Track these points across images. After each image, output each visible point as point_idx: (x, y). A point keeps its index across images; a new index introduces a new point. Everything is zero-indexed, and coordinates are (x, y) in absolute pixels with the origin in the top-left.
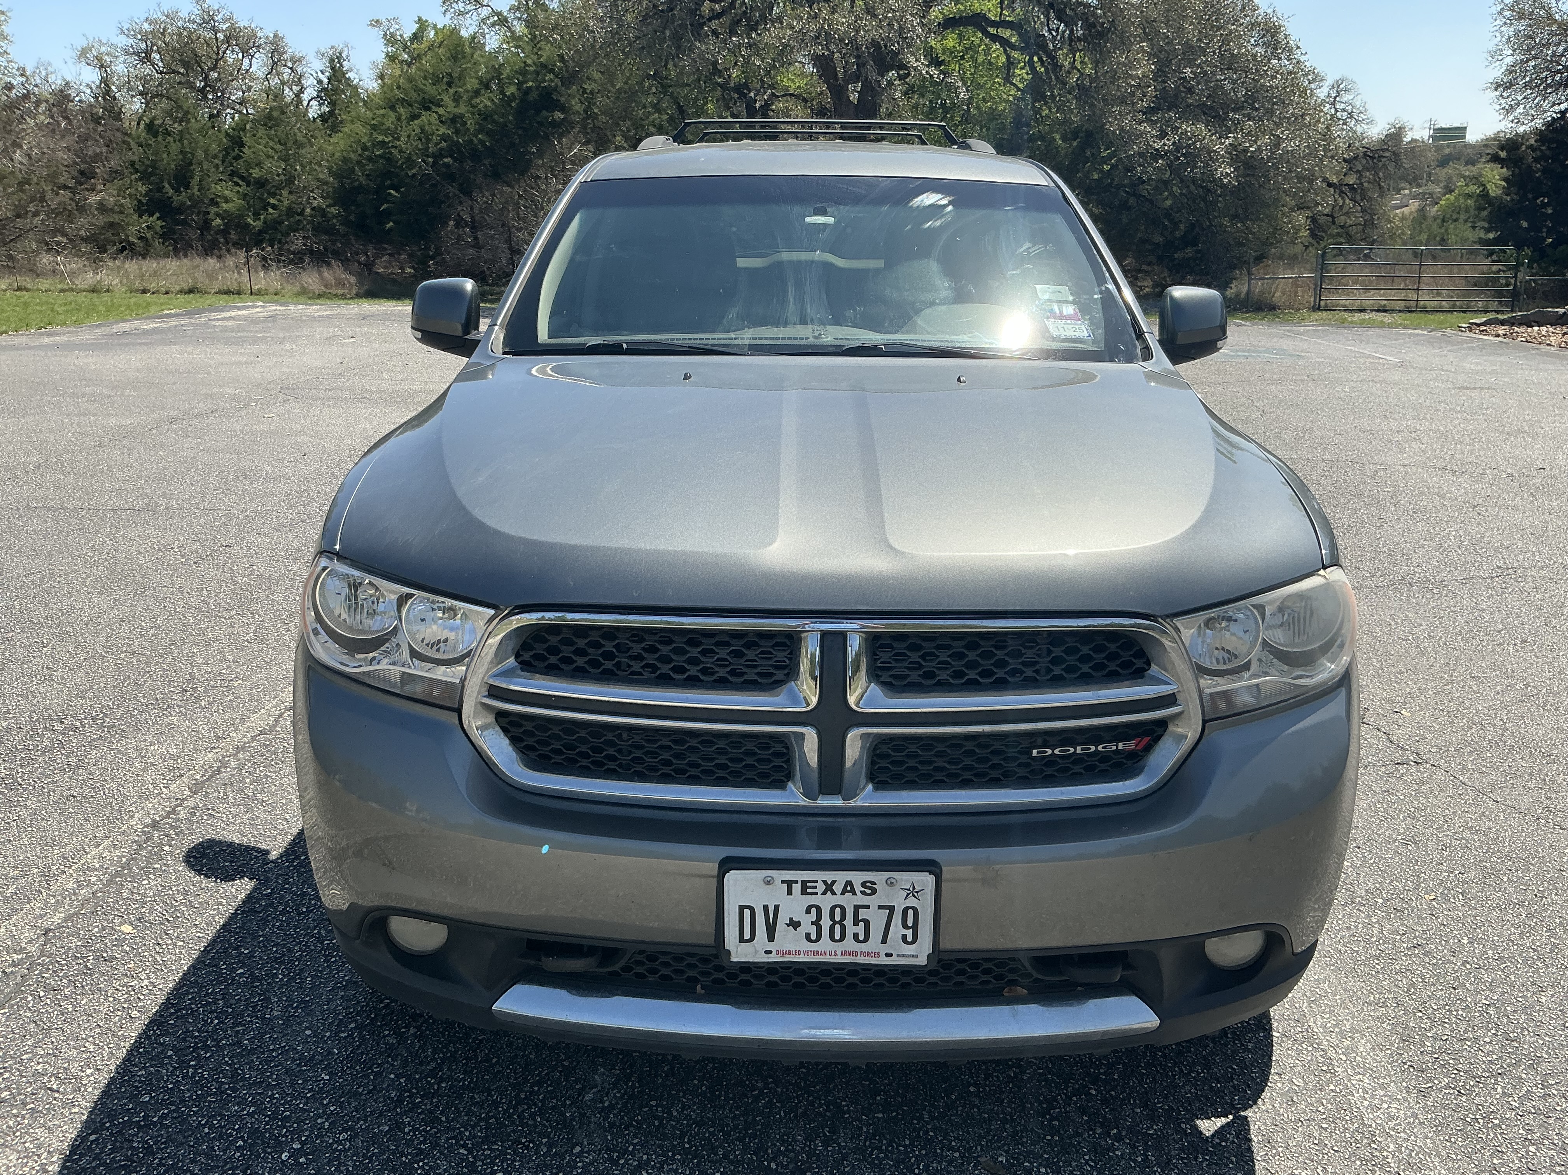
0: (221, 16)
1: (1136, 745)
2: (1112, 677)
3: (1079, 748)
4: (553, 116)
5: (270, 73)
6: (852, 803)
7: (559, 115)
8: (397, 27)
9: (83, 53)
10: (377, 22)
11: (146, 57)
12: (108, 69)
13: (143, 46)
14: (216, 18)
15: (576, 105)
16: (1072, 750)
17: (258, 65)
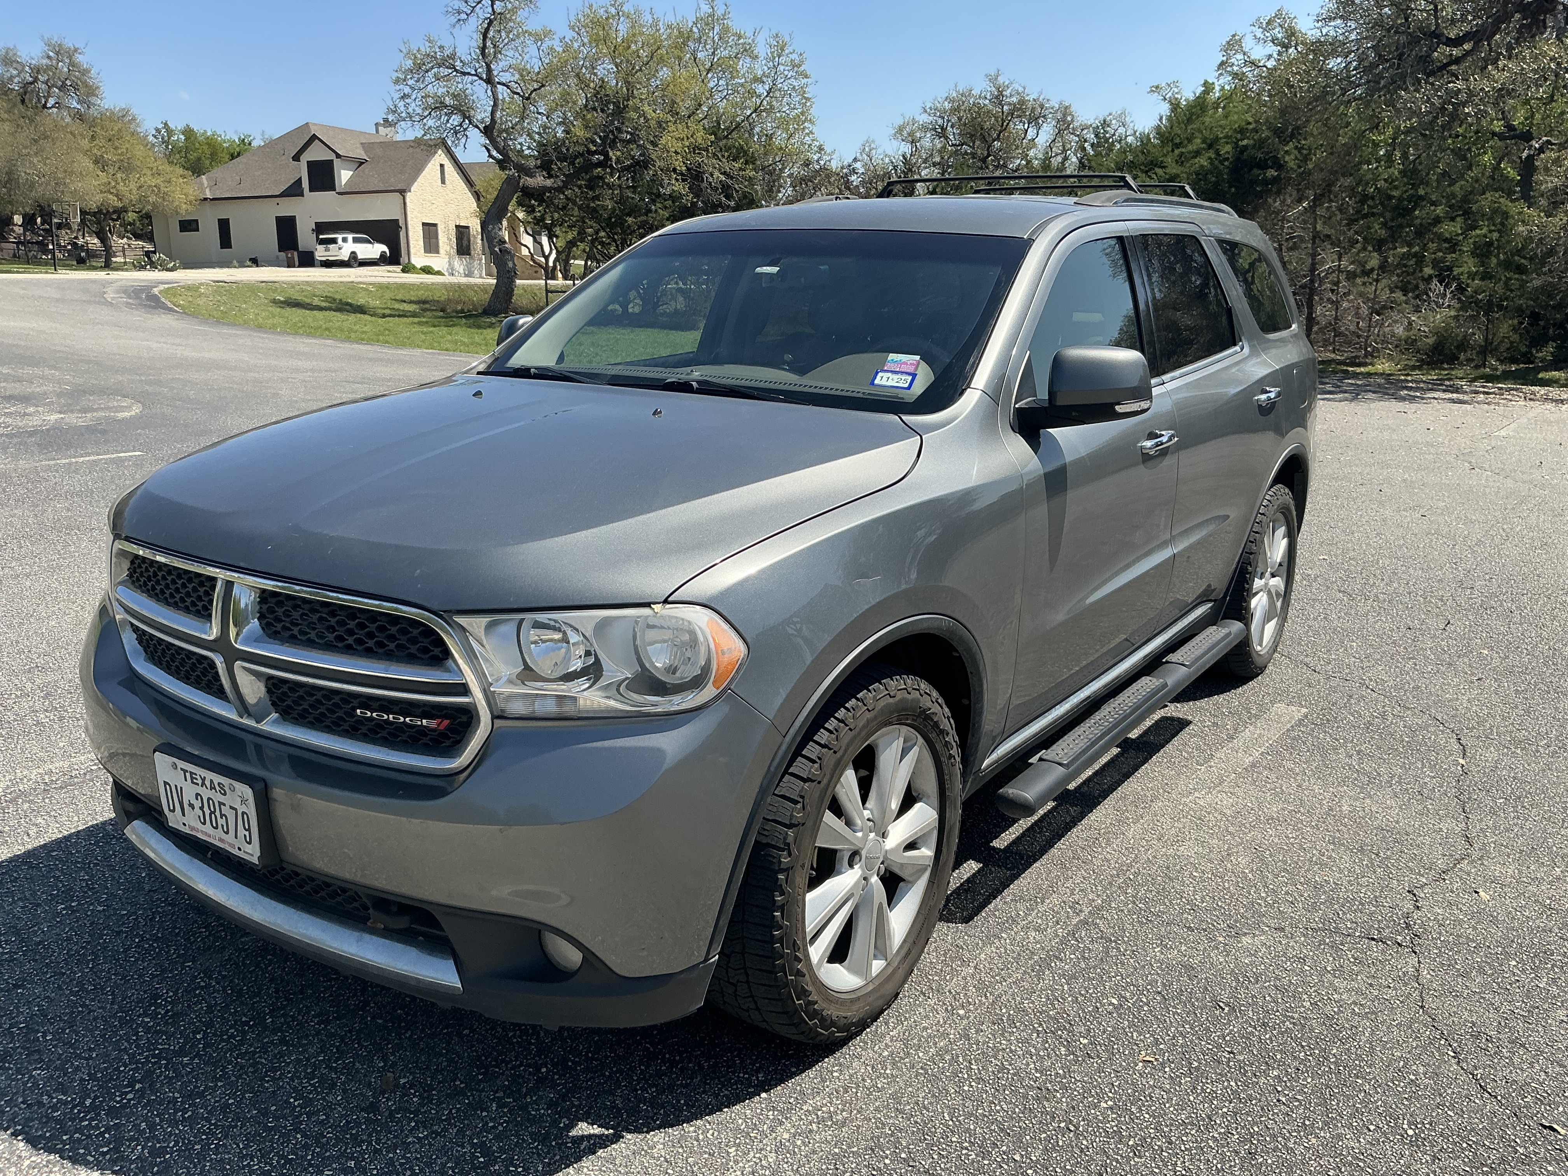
0: (1009, 91)
1: (438, 725)
2: (411, 659)
3: (391, 716)
4: (1265, 174)
5: (1054, 140)
6: (259, 726)
7: (1272, 173)
8: (1176, 90)
9: (900, 130)
10: (1157, 87)
11: (942, 133)
12: (918, 144)
13: (940, 121)
14: (1004, 93)
15: (1290, 161)
16: (386, 717)
17: (1044, 135)
